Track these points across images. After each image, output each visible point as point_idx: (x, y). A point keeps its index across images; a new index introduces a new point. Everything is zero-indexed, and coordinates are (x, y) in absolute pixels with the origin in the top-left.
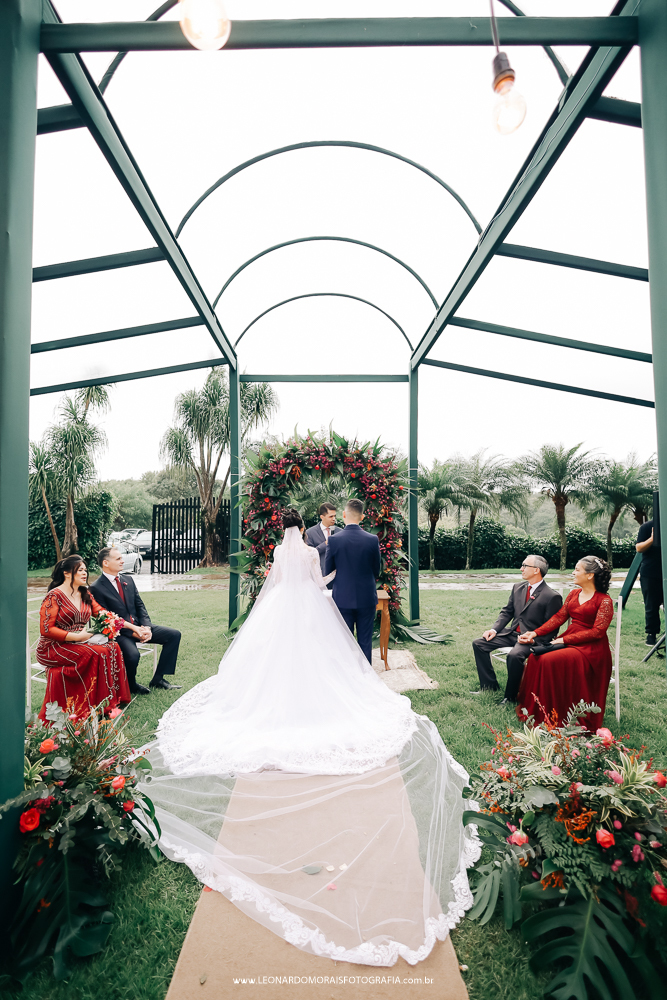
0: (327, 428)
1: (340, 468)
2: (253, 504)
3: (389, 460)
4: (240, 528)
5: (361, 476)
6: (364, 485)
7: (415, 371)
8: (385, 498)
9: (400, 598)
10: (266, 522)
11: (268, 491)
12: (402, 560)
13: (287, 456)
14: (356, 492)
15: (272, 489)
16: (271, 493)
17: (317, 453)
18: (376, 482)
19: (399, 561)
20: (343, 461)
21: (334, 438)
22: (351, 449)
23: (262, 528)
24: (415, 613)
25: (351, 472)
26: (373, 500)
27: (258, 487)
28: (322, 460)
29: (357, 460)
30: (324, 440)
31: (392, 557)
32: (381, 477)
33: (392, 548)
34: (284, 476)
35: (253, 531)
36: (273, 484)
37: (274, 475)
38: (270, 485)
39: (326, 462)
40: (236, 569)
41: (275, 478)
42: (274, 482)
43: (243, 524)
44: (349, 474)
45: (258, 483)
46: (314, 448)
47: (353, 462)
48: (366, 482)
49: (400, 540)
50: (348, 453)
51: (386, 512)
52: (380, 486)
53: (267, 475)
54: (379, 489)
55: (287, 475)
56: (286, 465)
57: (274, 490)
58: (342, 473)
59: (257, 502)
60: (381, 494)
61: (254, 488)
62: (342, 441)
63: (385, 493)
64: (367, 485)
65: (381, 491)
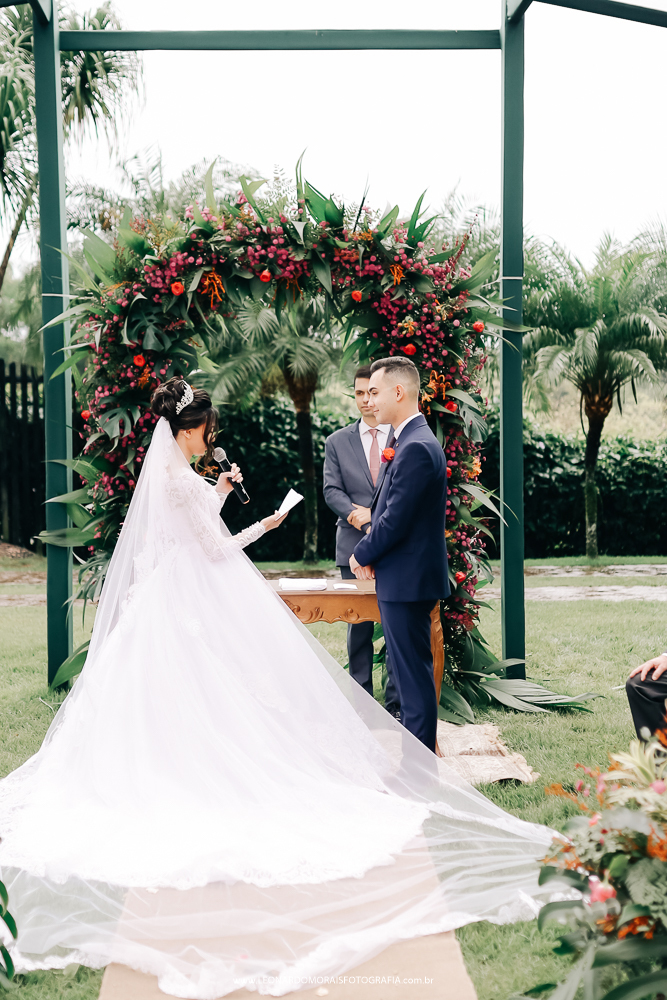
0: (290, 175)
1: (324, 278)
2: (102, 373)
3: (453, 257)
4: (69, 433)
5: (377, 296)
6: (385, 321)
7: (515, 22)
8: (437, 353)
9: (477, 604)
10: (137, 416)
11: (141, 336)
12: (483, 511)
13: (189, 247)
14: (363, 337)
15: (150, 332)
16: (150, 342)
17: (265, 239)
18: (416, 311)
19: (475, 514)
20: (330, 259)
21: (309, 199)
22: (349, 226)
23: (128, 432)
24: (515, 642)
25: (351, 287)
27: (116, 329)
28: (277, 256)
29: (366, 256)
30: (283, 203)
31: (456, 502)
32: (427, 300)
33: (456, 479)
34: (183, 297)
35: (105, 441)
36: (152, 317)
37: (157, 296)
38: (145, 321)
39: (288, 261)
40: (63, 536)
41: (159, 305)
42: (155, 312)
43: (79, 421)
44: (346, 293)
45: (115, 318)
46: (257, 225)
47: (357, 262)
48: (390, 313)
49: (477, 460)
50: (342, 237)
51: (439, 389)
52: (426, 323)
53: (140, 296)
54: (424, 331)
55: (190, 297)
56: (187, 270)
57: (156, 335)
58: (329, 290)
59: (113, 366)
60: (428, 342)
61: (105, 330)
62: (328, 207)
63: (439, 340)
64: (392, 319)
65: (428, 336)
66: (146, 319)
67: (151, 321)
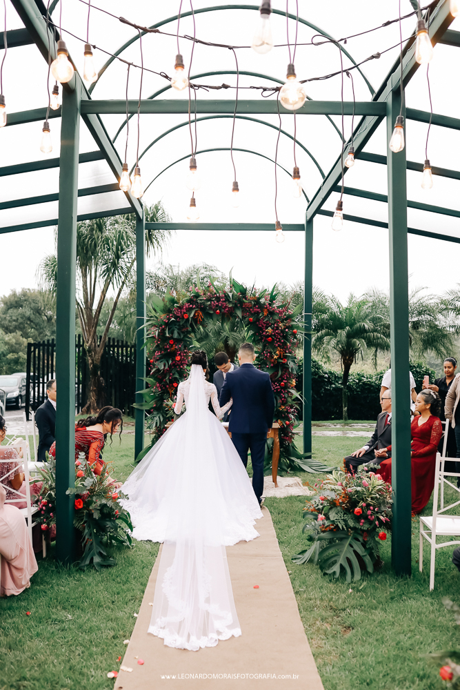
0: (227, 276)
1: (239, 313)
2: (158, 346)
3: (284, 306)
4: (145, 367)
5: (258, 320)
6: (261, 329)
7: (310, 222)
8: (280, 341)
9: (294, 434)
10: (170, 362)
11: (173, 333)
12: (296, 399)
13: (190, 301)
14: (253, 334)
15: (176, 332)
16: (176, 335)
17: (218, 299)
18: (272, 326)
19: (294, 400)
20: (241, 306)
21: (234, 284)
22: (249, 294)
23: (167, 368)
24: (308, 447)
25: (249, 316)
26: (269, 343)
27: (164, 330)
28: (222, 305)
29: (255, 305)
30: (224, 286)
31: (286, 395)
32: (276, 322)
33: (286, 387)
34: (188, 320)
35: (158, 370)
36: (177, 326)
37: (179, 319)
38: (174, 328)
39: (226, 307)
40: (142, 405)
41: (179, 322)
43: (149, 364)
44: (247, 318)
45: (163, 326)
46: (215, 294)
47: (251, 308)
48: (263, 326)
49: (294, 380)
50: (246, 299)
51: (280, 354)
52: (276, 330)
53: (173, 319)
54: (275, 333)
55: (190, 319)
56: (190, 310)
57: (178, 333)
58: (241, 317)
59: (162, 344)
60: (276, 337)
61: (159, 330)
62: (241, 287)
63: (280, 336)
64: (263, 328)
65: (276, 335)
67: (176, 328)
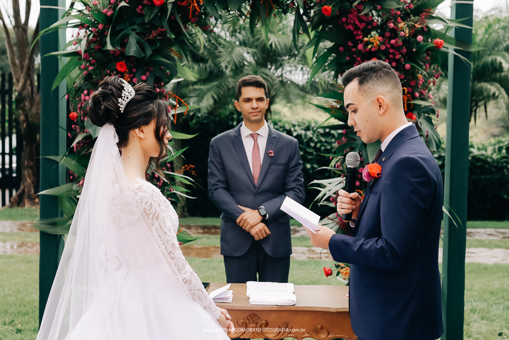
5: (345, 12)
6: (351, 36)
11: (124, 43)
14: (330, 51)
15: (133, 40)
16: (132, 49)
18: (382, 28)
32: (391, 16)
34: (163, 7)
35: (90, 139)
36: (135, 27)
37: (140, 7)
38: (129, 30)
40: (54, 224)
41: (142, 16)
42: (138, 22)
43: (70, 121)
44: (316, 8)
45: (100, 26)
48: (357, 28)
52: (391, 38)
53: (123, 4)
54: (389, 46)
55: (170, 7)
57: (138, 42)
59: (98, 72)
60: (391, 56)
61: (91, 37)
63: (402, 54)
64: (357, 35)
65: (391, 51)
66: (129, 28)
67: (134, 30)
